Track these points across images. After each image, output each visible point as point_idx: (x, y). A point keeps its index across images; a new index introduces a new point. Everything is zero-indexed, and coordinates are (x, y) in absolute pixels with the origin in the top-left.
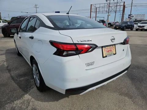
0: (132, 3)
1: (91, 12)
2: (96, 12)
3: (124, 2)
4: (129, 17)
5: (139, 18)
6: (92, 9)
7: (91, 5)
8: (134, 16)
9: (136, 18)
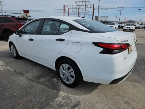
0: (99, 5)
1: (64, 12)
2: (69, 13)
3: (94, 5)
4: (96, 18)
5: (104, 20)
6: (65, 10)
7: (64, 6)
8: (100, 18)
9: (101, 20)
